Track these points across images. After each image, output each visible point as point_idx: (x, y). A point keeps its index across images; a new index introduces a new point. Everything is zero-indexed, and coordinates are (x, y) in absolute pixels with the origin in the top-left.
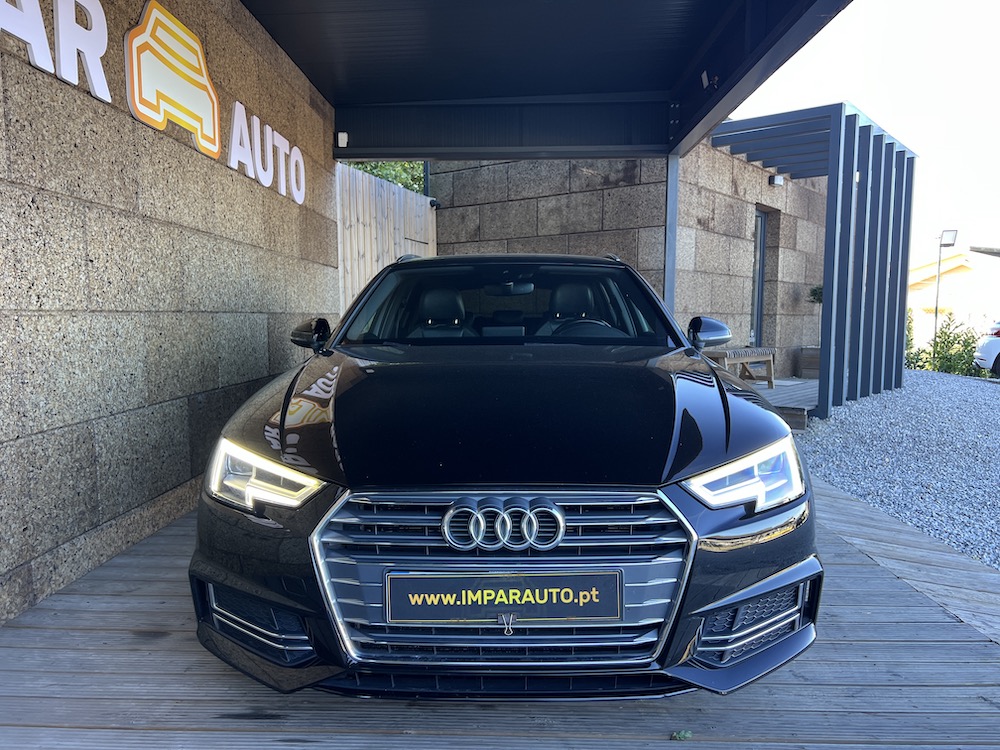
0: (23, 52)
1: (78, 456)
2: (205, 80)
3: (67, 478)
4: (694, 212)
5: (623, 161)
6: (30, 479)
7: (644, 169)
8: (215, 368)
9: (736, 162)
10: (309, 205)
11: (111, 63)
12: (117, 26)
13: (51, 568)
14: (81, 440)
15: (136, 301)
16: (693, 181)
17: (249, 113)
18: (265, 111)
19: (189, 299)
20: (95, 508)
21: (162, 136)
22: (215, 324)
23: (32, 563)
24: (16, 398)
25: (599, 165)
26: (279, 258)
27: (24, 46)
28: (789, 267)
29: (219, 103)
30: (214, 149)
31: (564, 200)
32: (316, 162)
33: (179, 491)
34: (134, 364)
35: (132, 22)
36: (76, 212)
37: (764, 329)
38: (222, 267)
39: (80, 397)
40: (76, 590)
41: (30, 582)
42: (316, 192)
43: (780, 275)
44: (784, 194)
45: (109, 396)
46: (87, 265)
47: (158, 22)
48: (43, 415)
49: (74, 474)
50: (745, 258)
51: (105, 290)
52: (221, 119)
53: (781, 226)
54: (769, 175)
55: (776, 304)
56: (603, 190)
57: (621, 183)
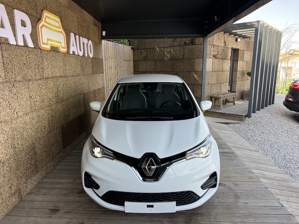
0: (6, 41)
1: (31, 154)
3: (28, 161)
4: (212, 53)
6: (18, 165)
8: (69, 116)
10: (94, 57)
11: (33, 34)
12: (34, 22)
13: (26, 187)
14: (32, 149)
15: (44, 104)
16: (212, 44)
17: (75, 35)
19: (60, 98)
20: (36, 167)
21: (49, 52)
22: (68, 103)
23: (20, 188)
24: (12, 144)
26: (86, 76)
27: (7, 39)
28: (241, 66)
29: (66, 35)
31: (172, 49)
32: (96, 43)
33: (60, 154)
34: (45, 123)
35: (39, 19)
36: (26, 84)
37: (233, 85)
39: (31, 137)
40: (33, 192)
42: (96, 52)
43: (238, 69)
44: (240, 43)
45: (39, 134)
46: (30, 99)
48: (20, 146)
49: (30, 160)
50: (227, 65)
51: (35, 104)
52: (67, 40)
53: (239, 54)
54: (235, 38)
55: (237, 78)
56: (184, 46)
57: (190, 44)
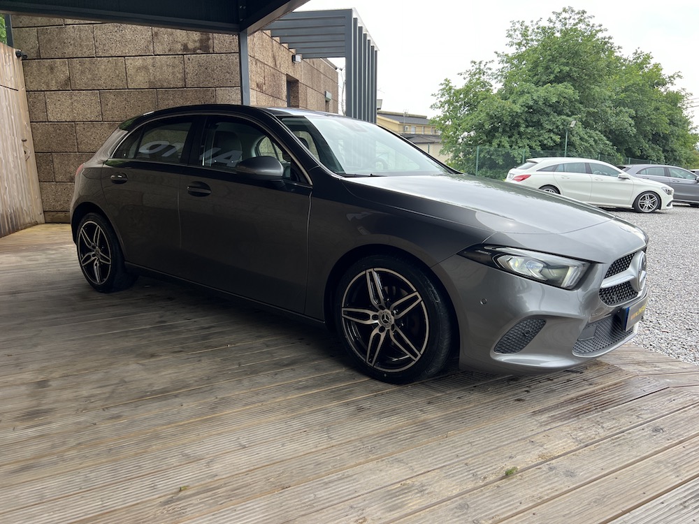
4: (254, 78)
5: (198, 34)
7: (216, 41)
9: (274, 42)
16: (252, 54)
25: (179, 35)
31: (149, 60)
44: (300, 68)
53: (300, 91)
54: (292, 54)
56: (183, 55)
57: (198, 51)
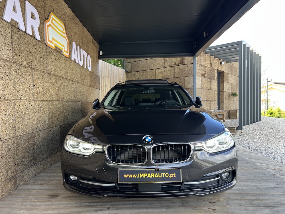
0: (17, 25)
1: (30, 143)
2: (65, 35)
3: (27, 149)
4: (201, 72)
5: (180, 58)
6: (17, 150)
7: (186, 60)
8: (67, 117)
9: (211, 58)
10: (92, 71)
11: (40, 29)
12: (42, 19)
13: (22, 177)
14: (31, 138)
15: (46, 97)
16: (200, 63)
17: (77, 45)
18: (81, 44)
19: (61, 97)
20: (34, 158)
21: (54, 50)
22: (68, 105)
23: (17, 175)
24: (13, 125)
25: (173, 60)
26: (84, 86)
27: (17, 24)
28: (227, 87)
29: (69, 42)
30: (67, 55)
31: (163, 69)
32: (94, 59)
33: (58, 153)
34: (46, 116)
35: (46, 18)
36: (31, 71)
37: (221, 105)
38: (69, 88)
39: (31, 125)
40: (29, 183)
41: (16, 181)
42: (94, 68)
43: (224, 90)
44: (225, 67)
45: (39, 125)
46: (33, 87)
47: (53, 19)
48: (21, 131)
49: (29, 148)
50: (215, 85)
51: (38, 94)
52: (69, 46)
53: (224, 76)
54: (220, 62)
55: (224, 98)
56: (174, 66)
57: (180, 64)
